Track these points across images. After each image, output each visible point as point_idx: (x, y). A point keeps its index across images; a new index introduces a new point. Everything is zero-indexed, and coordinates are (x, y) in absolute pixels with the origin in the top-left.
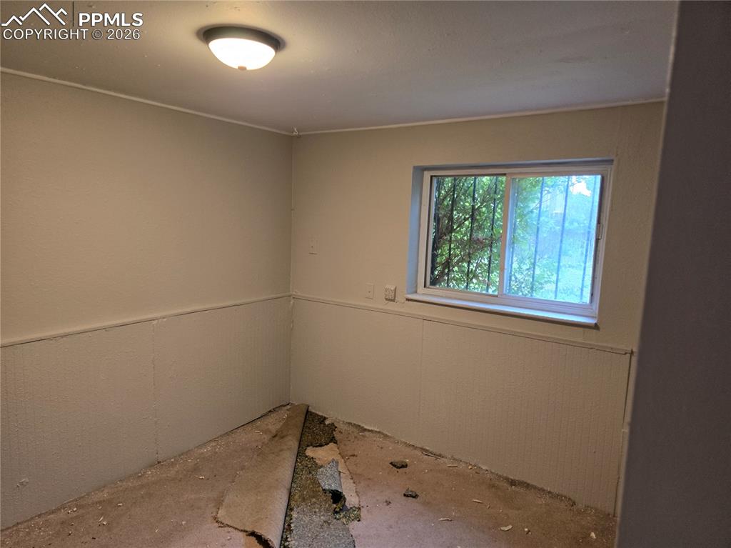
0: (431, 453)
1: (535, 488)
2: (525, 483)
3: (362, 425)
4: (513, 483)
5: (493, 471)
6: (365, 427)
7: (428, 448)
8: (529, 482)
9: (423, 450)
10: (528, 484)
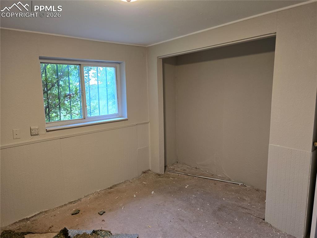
0: (75, 201)
1: (118, 184)
2: (114, 185)
3: (26, 218)
4: (111, 188)
5: (102, 189)
6: (28, 217)
7: (72, 201)
8: (115, 184)
9: (71, 203)
10: (116, 185)
